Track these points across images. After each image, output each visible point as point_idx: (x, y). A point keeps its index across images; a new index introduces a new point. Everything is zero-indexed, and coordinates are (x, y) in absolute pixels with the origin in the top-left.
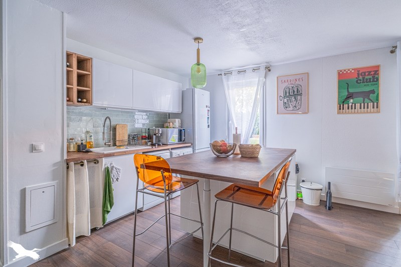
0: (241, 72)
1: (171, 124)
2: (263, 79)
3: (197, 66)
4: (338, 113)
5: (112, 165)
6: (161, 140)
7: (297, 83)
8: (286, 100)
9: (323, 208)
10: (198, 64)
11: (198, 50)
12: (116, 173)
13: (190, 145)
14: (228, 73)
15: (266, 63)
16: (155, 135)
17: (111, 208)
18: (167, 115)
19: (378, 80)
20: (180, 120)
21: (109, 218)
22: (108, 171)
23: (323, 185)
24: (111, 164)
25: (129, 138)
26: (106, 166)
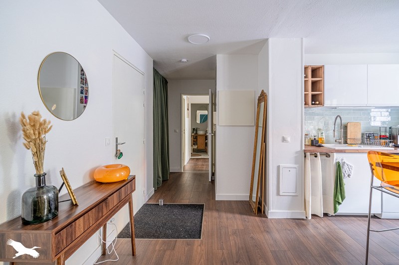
5: (343, 161)
12: (348, 169)
17: (342, 201)
21: (341, 210)
22: (339, 165)
25: (362, 137)
26: (337, 161)
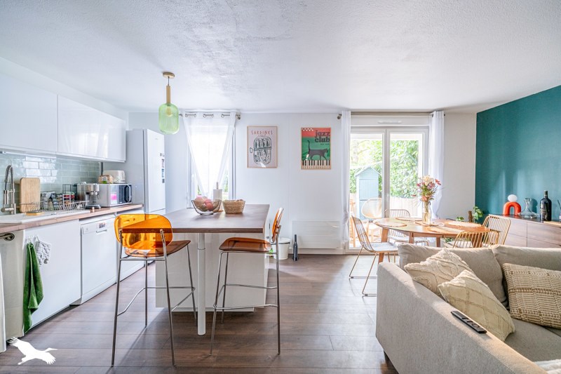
0: (208, 115)
1: (111, 177)
2: (232, 126)
3: (167, 107)
4: (302, 169)
5: (37, 240)
6: (97, 201)
7: (267, 135)
8: (256, 153)
9: (291, 261)
10: (168, 104)
11: (168, 87)
12: (44, 251)
13: (140, 206)
14: (191, 114)
15: (237, 110)
16: (88, 193)
17: (38, 304)
18: (98, 164)
19: (329, 139)
20: (123, 172)
21: (35, 319)
22: (32, 249)
23: (290, 239)
24: (35, 238)
25: (42, 200)
26: (28, 242)
